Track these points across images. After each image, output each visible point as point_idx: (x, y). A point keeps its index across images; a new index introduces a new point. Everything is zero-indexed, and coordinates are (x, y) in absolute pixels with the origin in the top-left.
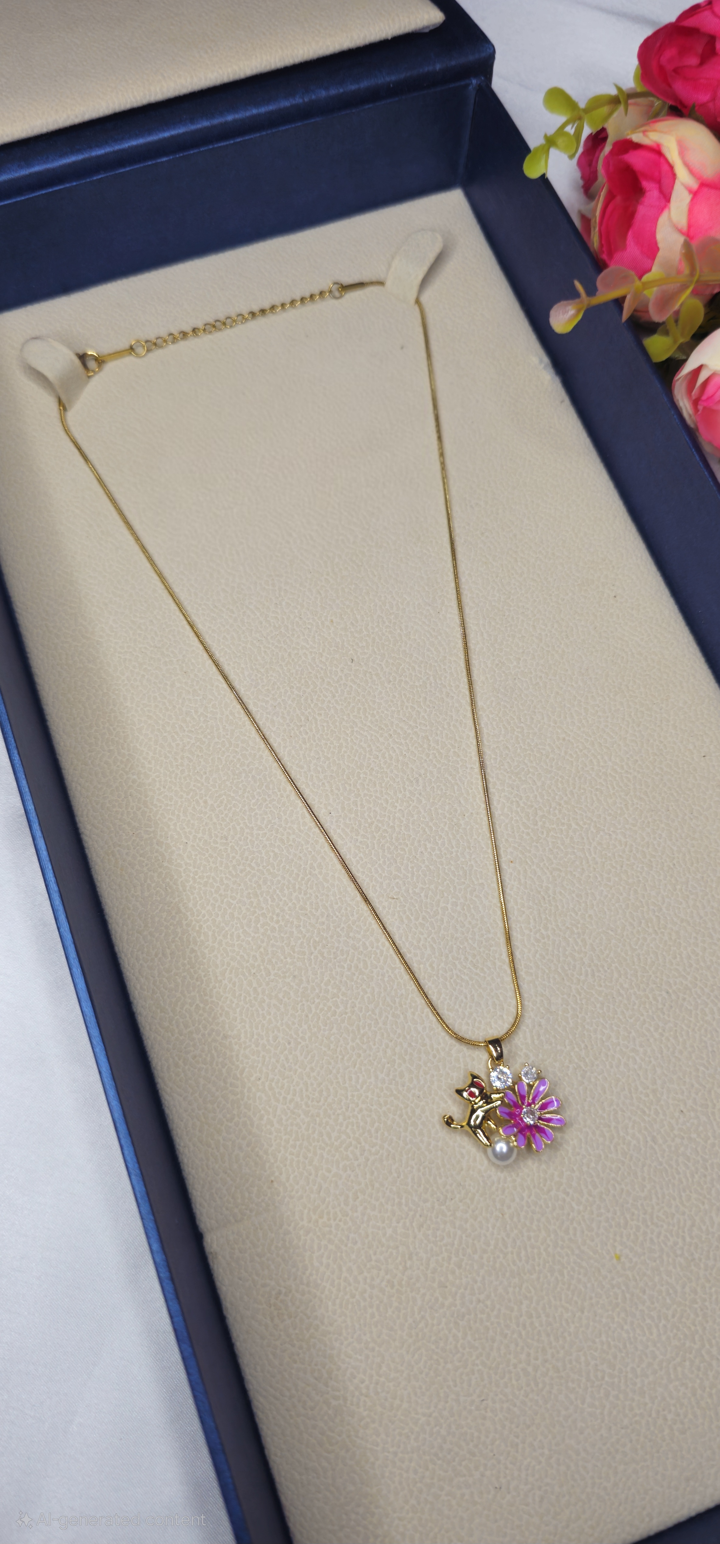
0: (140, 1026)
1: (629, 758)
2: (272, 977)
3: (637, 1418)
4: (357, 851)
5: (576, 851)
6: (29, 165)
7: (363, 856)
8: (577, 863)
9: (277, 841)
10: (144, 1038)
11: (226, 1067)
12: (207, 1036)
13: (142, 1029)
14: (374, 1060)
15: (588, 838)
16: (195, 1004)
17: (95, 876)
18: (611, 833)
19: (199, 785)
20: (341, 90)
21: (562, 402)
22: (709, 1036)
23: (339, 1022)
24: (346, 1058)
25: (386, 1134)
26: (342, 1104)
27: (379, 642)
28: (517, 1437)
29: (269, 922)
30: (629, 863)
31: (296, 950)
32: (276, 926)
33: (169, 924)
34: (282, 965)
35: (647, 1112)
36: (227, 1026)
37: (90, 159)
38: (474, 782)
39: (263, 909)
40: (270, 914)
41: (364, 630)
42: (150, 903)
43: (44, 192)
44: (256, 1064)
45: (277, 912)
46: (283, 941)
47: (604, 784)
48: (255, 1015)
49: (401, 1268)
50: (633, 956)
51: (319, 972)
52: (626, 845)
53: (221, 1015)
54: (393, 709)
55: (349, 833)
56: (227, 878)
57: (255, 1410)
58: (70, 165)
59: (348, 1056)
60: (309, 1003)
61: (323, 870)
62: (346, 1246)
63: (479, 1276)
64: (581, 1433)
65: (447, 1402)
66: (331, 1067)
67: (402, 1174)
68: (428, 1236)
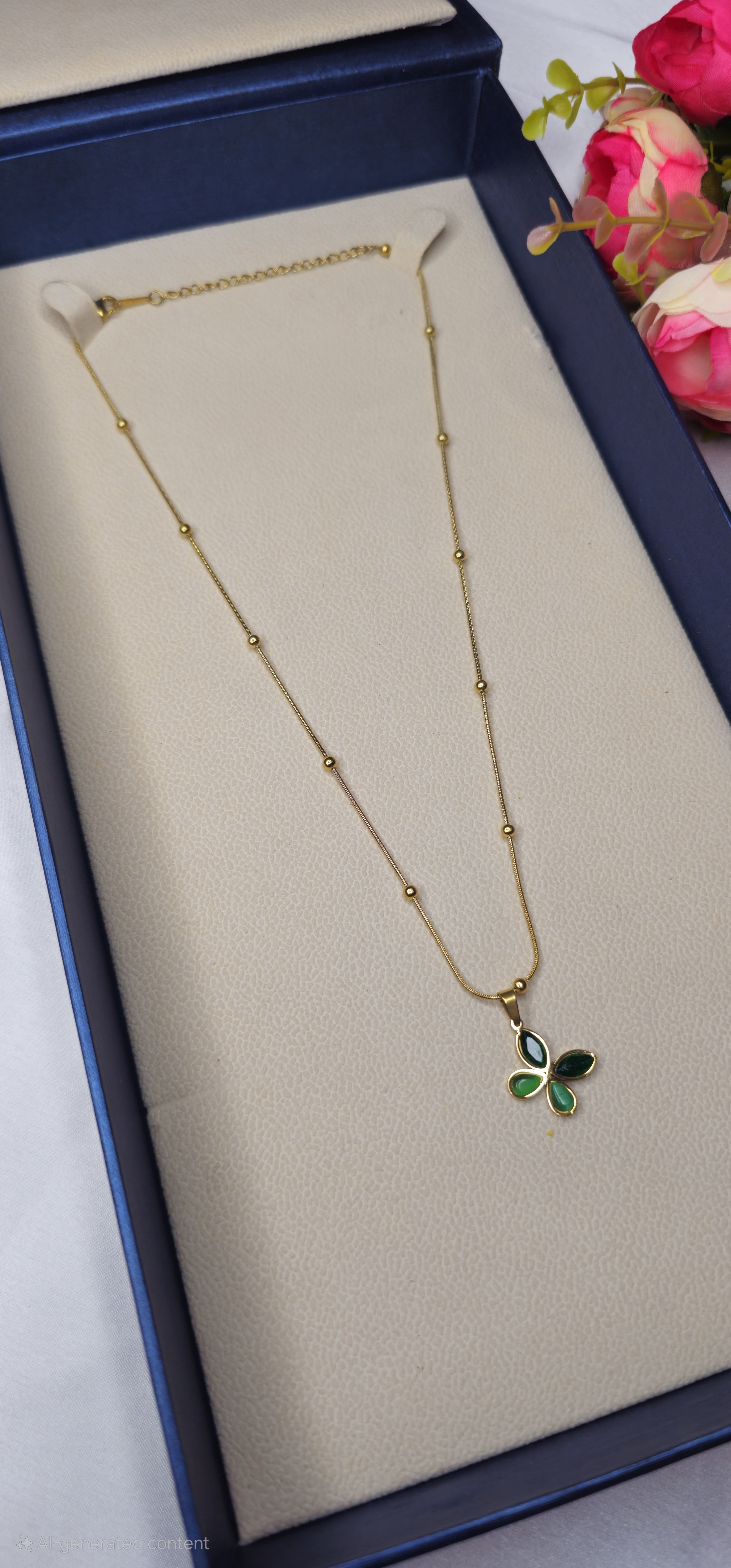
0: (103, 910)
1: (594, 690)
2: (234, 870)
3: (564, 1309)
5: (536, 772)
8: (537, 783)
10: (105, 921)
11: (183, 951)
12: (166, 921)
13: (104, 913)
14: (328, 952)
15: (549, 761)
16: (158, 891)
17: (71, 770)
18: (572, 758)
19: (177, 691)
20: (356, 72)
21: (551, 369)
22: (656, 949)
23: (296, 915)
24: (300, 949)
25: (334, 1022)
26: (294, 991)
27: (360, 572)
28: (443, 1320)
29: (235, 820)
30: (587, 785)
31: (260, 847)
32: (242, 824)
33: (138, 816)
34: (245, 860)
35: (591, 1017)
36: (187, 913)
37: (117, 118)
38: (443, 704)
39: (230, 808)
41: (347, 560)
42: (122, 796)
43: (72, 145)
44: (212, 950)
45: (244, 811)
46: (248, 838)
47: (568, 712)
48: (215, 904)
49: (339, 1149)
50: (586, 871)
51: (280, 868)
53: (182, 902)
54: (370, 633)
56: (197, 777)
57: (185, 1280)
58: (100, 122)
59: (302, 947)
60: (268, 896)
62: (287, 1125)
63: (415, 1162)
64: (507, 1320)
65: (375, 1281)
66: (285, 956)
67: (347, 1061)
68: (368, 1121)
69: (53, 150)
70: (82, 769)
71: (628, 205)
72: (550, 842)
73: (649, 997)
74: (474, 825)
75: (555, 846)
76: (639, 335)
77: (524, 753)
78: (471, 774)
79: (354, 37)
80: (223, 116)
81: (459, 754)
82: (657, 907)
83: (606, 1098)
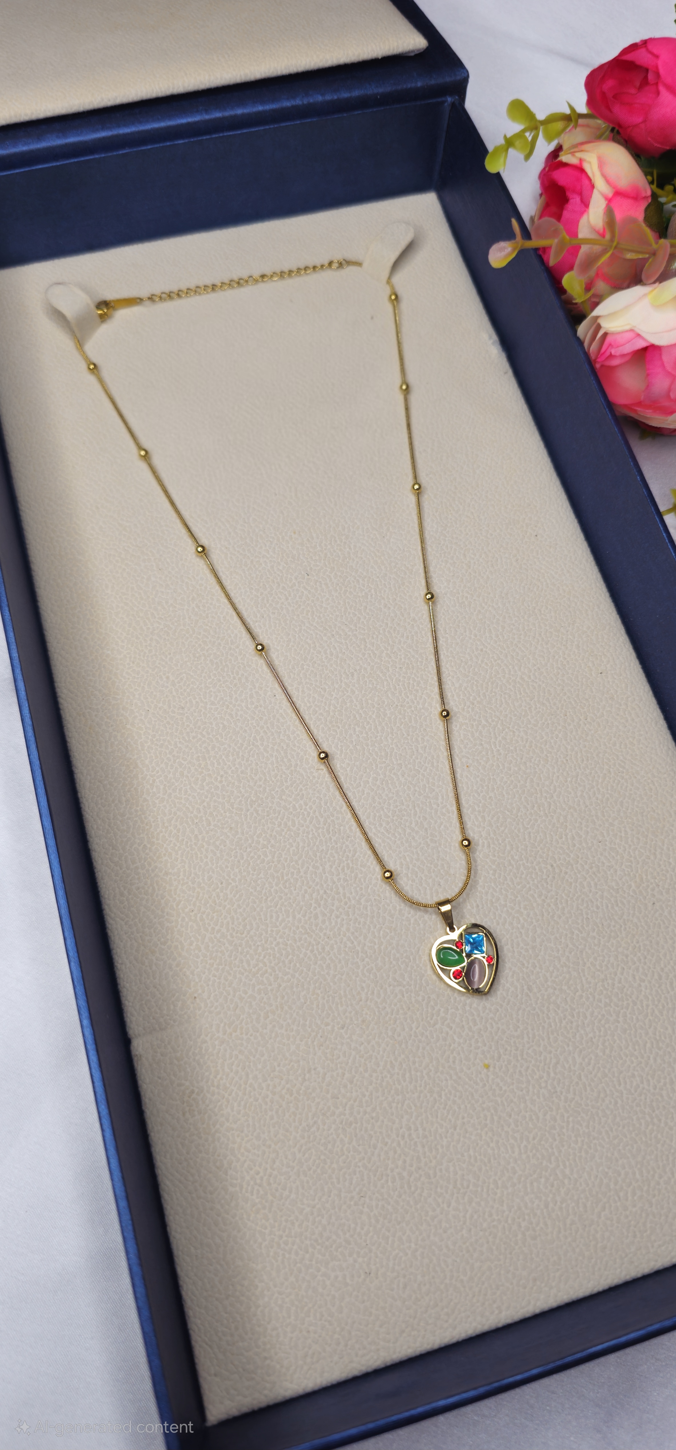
0: (93, 861)
1: (536, 670)
2: (212, 827)
3: (495, 1223)
5: (483, 743)
6: (65, 136)
8: (484, 753)
10: (96, 871)
11: (165, 899)
12: (150, 871)
13: (95, 864)
14: (294, 903)
15: (495, 734)
16: (143, 845)
17: (67, 733)
18: (515, 730)
19: (164, 663)
20: (336, 97)
21: (506, 373)
22: (585, 905)
23: (266, 868)
24: (269, 899)
25: (298, 964)
26: (263, 937)
27: (330, 557)
28: (389, 1231)
29: (214, 782)
30: (528, 756)
31: (235, 806)
32: (220, 785)
33: (127, 776)
34: (222, 818)
35: (526, 965)
36: (169, 865)
37: (117, 136)
38: (402, 680)
39: (209, 770)
40: (215, 775)
41: (318, 546)
42: (112, 757)
43: (76, 160)
44: (191, 898)
45: (221, 773)
46: (224, 798)
47: (512, 689)
48: (194, 858)
49: (300, 1079)
50: (525, 833)
51: (253, 826)
53: (165, 855)
54: (338, 613)
56: (180, 742)
57: (162, 1192)
58: (100, 140)
59: (271, 897)
60: (242, 851)
62: (254, 1057)
63: (367, 1091)
64: (445, 1232)
65: (329, 1196)
66: (255, 906)
67: (309, 1000)
68: (327, 1054)
69: (58, 164)
70: (76, 732)
71: (579, 231)
72: (493, 807)
73: (578, 948)
74: (427, 790)
75: (498, 810)
76: (585, 349)
77: (472, 725)
78: (425, 743)
79: (334, 65)
80: (214, 136)
81: (414, 725)
82: (586, 867)
83: (537, 1037)
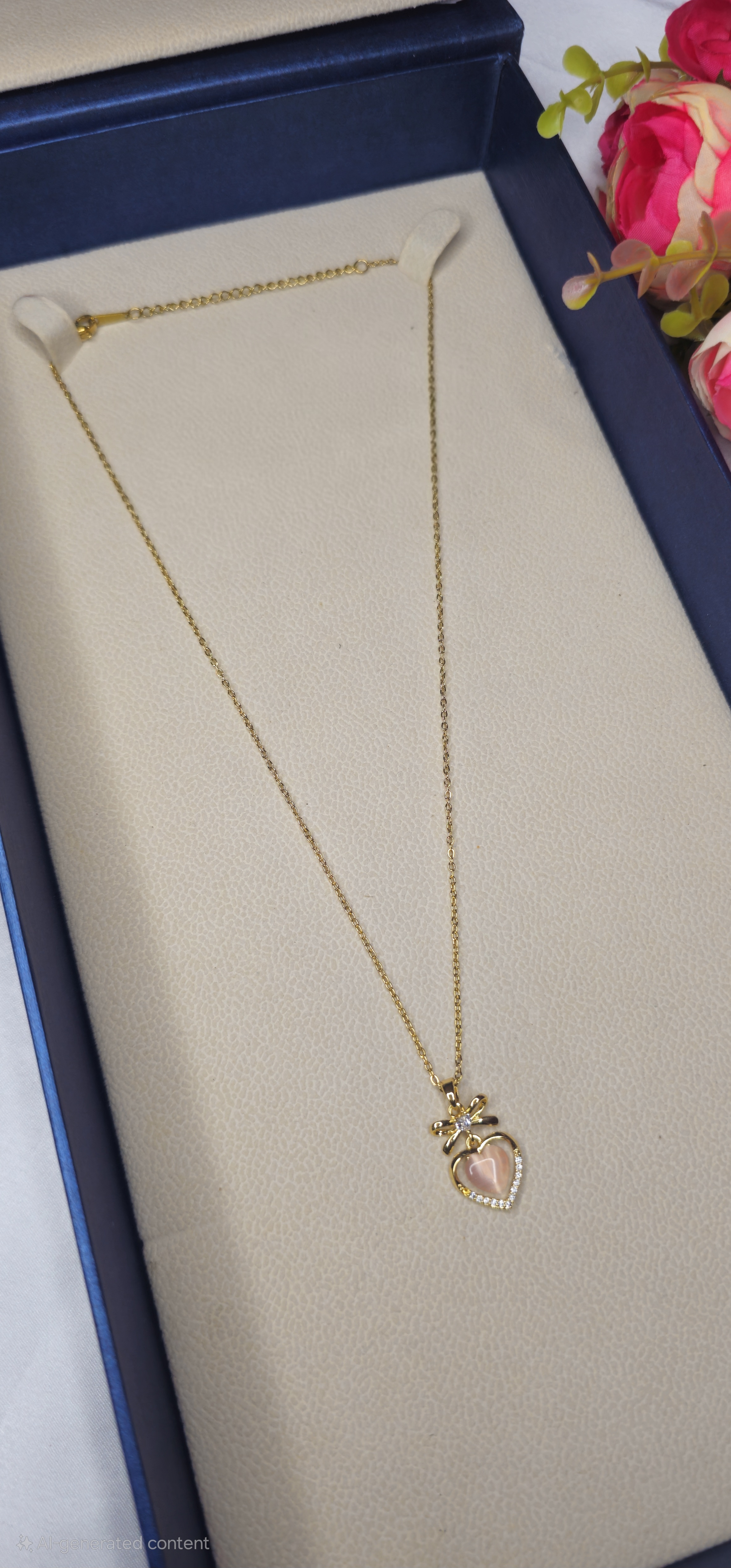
0: (91, 1017)
1: (625, 763)
2: (234, 973)
3: (596, 1463)
4: (333, 846)
5: (564, 857)
6: (31, 115)
7: (339, 851)
8: (565, 869)
9: (249, 829)
11: (179, 1065)
12: (160, 1031)
13: (92, 1021)
14: (337, 1066)
15: (577, 845)
16: (151, 997)
17: (53, 855)
18: (602, 840)
19: (170, 767)
20: (361, 58)
21: (576, 393)
22: (694, 1059)
23: (303, 1023)
24: (307, 1062)
25: (345, 1145)
26: (301, 1110)
27: (369, 629)
28: (467, 1477)
29: (235, 915)
30: (619, 872)
31: (262, 945)
32: (242, 919)
33: (128, 911)
34: (246, 961)
35: (625, 1136)
36: (183, 1021)
37: (95, 112)
38: (461, 779)
39: (229, 900)
40: (237, 907)
41: (354, 615)
42: (110, 888)
43: (42, 144)
44: (211, 1064)
45: (244, 904)
46: (248, 936)
47: (597, 788)
48: (214, 1012)
49: (352, 1288)
50: (618, 970)
51: (284, 970)
52: (617, 853)
53: (177, 1010)
54: (381, 698)
55: (326, 826)
56: (192, 866)
57: (187, 1433)
58: (72, 117)
59: (310, 1060)
60: (271, 1002)
61: (295, 863)
62: (295, 1262)
63: (435, 1301)
64: (536, 1476)
65: (393, 1435)
66: (290, 1071)
67: (360, 1188)
68: (384, 1256)
70: (65, 857)
72: (579, 937)
73: (687, 1113)
74: (497, 917)
75: (585, 941)
78: (493, 859)
80: (212, 109)
81: (479, 836)
82: (695, 1010)
83: (641, 1227)
